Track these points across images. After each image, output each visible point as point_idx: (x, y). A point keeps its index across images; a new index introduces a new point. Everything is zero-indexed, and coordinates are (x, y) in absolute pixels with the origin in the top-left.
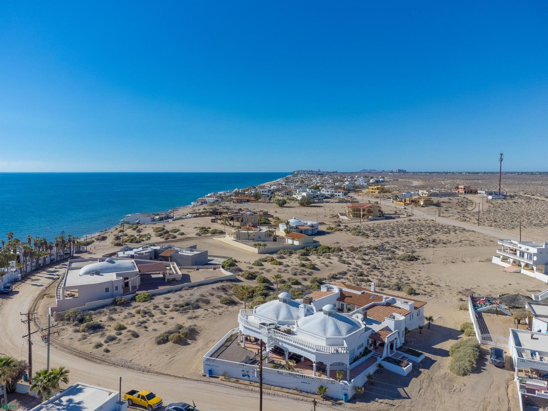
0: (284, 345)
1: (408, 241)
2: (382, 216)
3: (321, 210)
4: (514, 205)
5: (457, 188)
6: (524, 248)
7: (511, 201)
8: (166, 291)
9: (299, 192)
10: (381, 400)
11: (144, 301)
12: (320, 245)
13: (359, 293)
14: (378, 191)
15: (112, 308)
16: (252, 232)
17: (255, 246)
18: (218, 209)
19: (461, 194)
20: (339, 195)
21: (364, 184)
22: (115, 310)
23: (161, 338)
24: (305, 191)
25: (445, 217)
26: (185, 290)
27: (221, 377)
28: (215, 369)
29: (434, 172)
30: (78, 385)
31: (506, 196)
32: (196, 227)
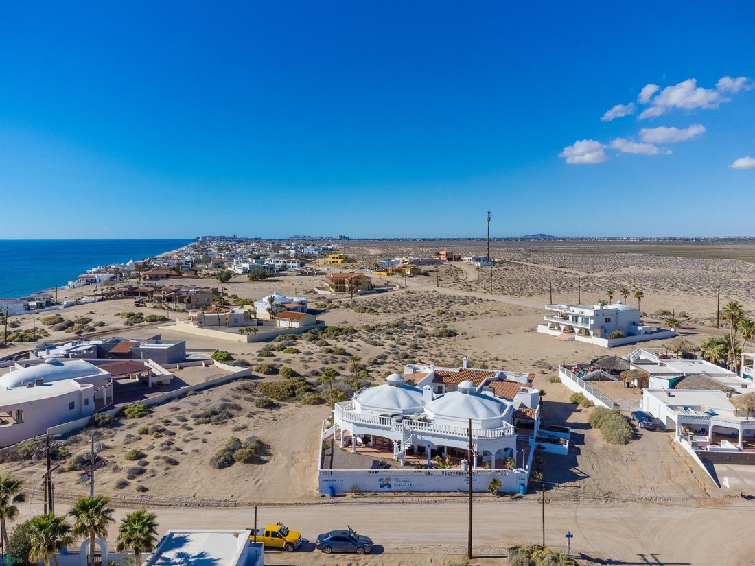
0: (426, 438)
1: (427, 316)
2: (371, 289)
3: (286, 285)
4: (506, 272)
5: (438, 254)
6: (577, 311)
7: (501, 268)
8: (164, 399)
9: (237, 263)
10: (563, 485)
11: (141, 416)
12: (327, 327)
13: (457, 370)
14: (341, 260)
15: (93, 431)
16: (224, 314)
17: (241, 332)
18: (137, 288)
19: (445, 261)
20: (293, 266)
21: (314, 252)
22: (99, 434)
23: (223, 458)
24: (247, 262)
25: (445, 287)
26: (192, 395)
27: (349, 495)
28: (337, 485)
29: (383, 239)
30: (172, 534)
31: (494, 262)
32: (120, 314)
